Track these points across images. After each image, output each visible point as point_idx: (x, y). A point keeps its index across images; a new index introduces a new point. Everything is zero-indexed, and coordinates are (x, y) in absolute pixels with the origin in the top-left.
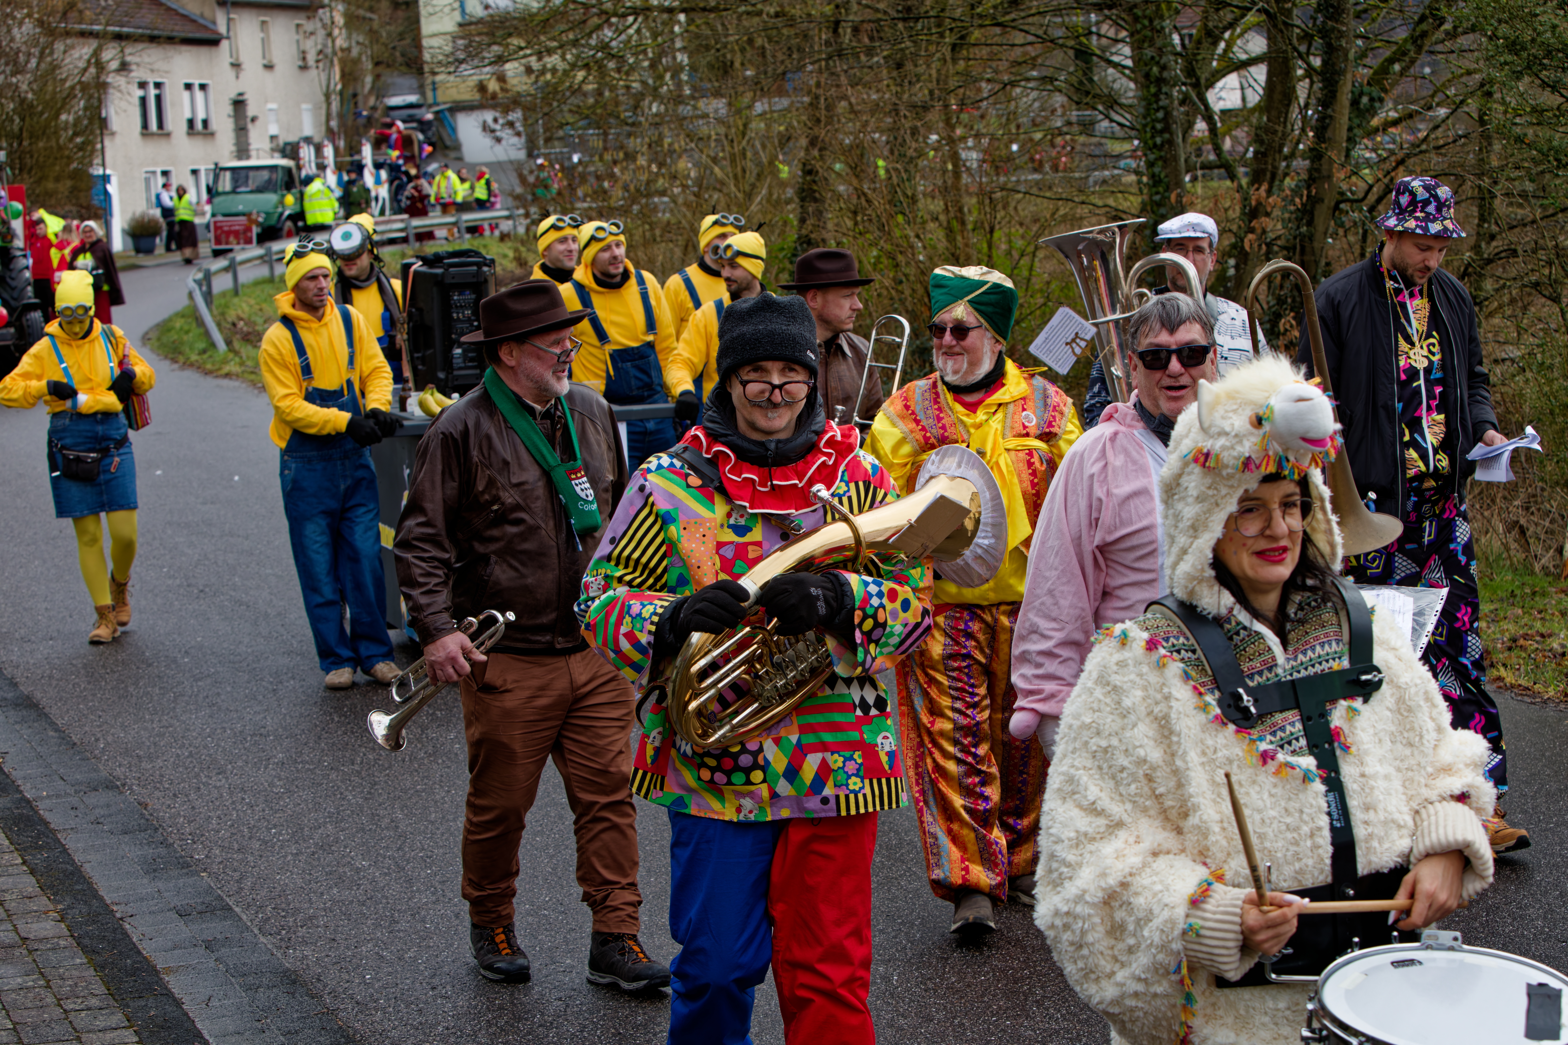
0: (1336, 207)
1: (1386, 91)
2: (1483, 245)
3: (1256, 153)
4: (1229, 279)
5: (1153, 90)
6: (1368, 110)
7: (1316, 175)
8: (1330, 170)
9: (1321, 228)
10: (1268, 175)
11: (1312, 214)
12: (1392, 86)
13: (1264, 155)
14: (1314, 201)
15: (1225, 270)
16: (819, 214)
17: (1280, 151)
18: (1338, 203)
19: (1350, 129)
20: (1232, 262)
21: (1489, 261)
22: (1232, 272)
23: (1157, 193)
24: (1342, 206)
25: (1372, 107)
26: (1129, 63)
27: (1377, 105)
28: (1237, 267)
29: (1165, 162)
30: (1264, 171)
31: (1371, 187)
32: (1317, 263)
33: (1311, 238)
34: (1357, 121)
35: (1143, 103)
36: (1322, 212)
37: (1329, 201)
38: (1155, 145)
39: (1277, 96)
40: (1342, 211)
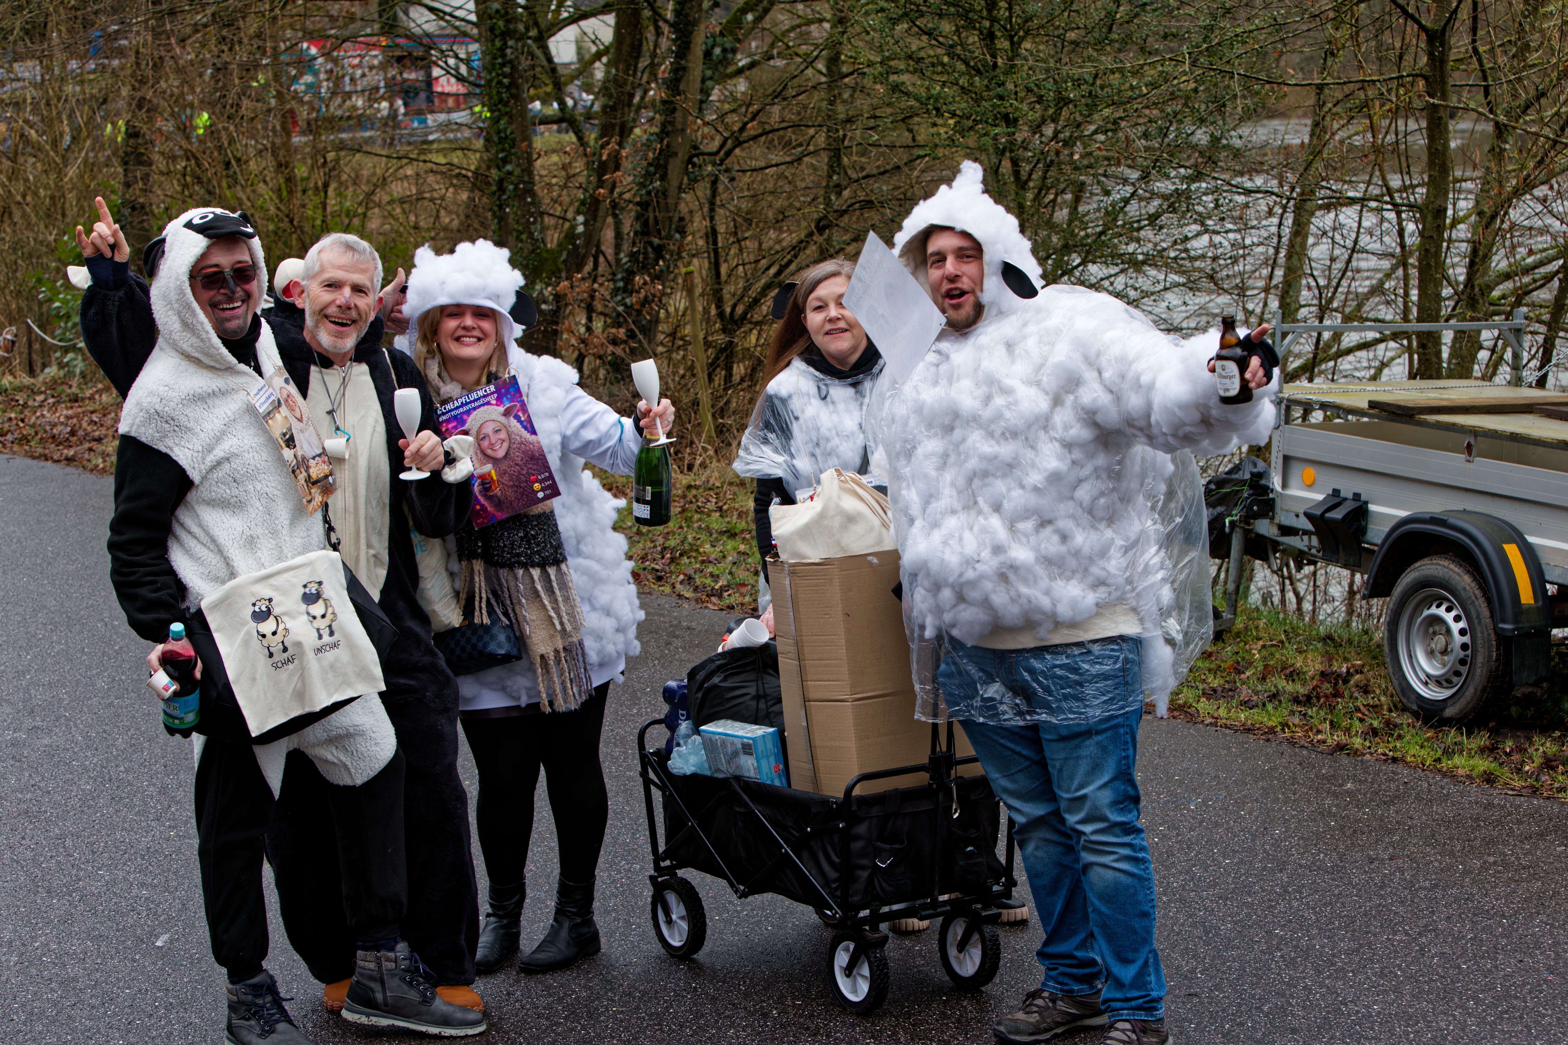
0: (690, 161)
1: (739, 41)
2: (833, 197)
3: (604, 107)
4: (579, 236)
5: (498, 44)
6: (720, 62)
7: (670, 128)
8: (685, 123)
9: (675, 183)
10: (617, 129)
11: (665, 167)
12: (746, 36)
13: (613, 108)
14: (667, 154)
15: (573, 227)
16: (146, 177)
17: (630, 104)
18: (691, 158)
19: (703, 81)
20: (581, 219)
21: (843, 213)
22: (581, 229)
23: (503, 150)
24: (695, 160)
25: (725, 58)
26: (473, 18)
27: (730, 56)
28: (585, 224)
29: (511, 117)
30: (613, 126)
31: (726, 140)
32: (670, 219)
33: (665, 193)
34: (709, 73)
35: (488, 58)
36: (675, 167)
37: (682, 155)
38: (501, 101)
39: (626, 48)
40: (694, 165)
